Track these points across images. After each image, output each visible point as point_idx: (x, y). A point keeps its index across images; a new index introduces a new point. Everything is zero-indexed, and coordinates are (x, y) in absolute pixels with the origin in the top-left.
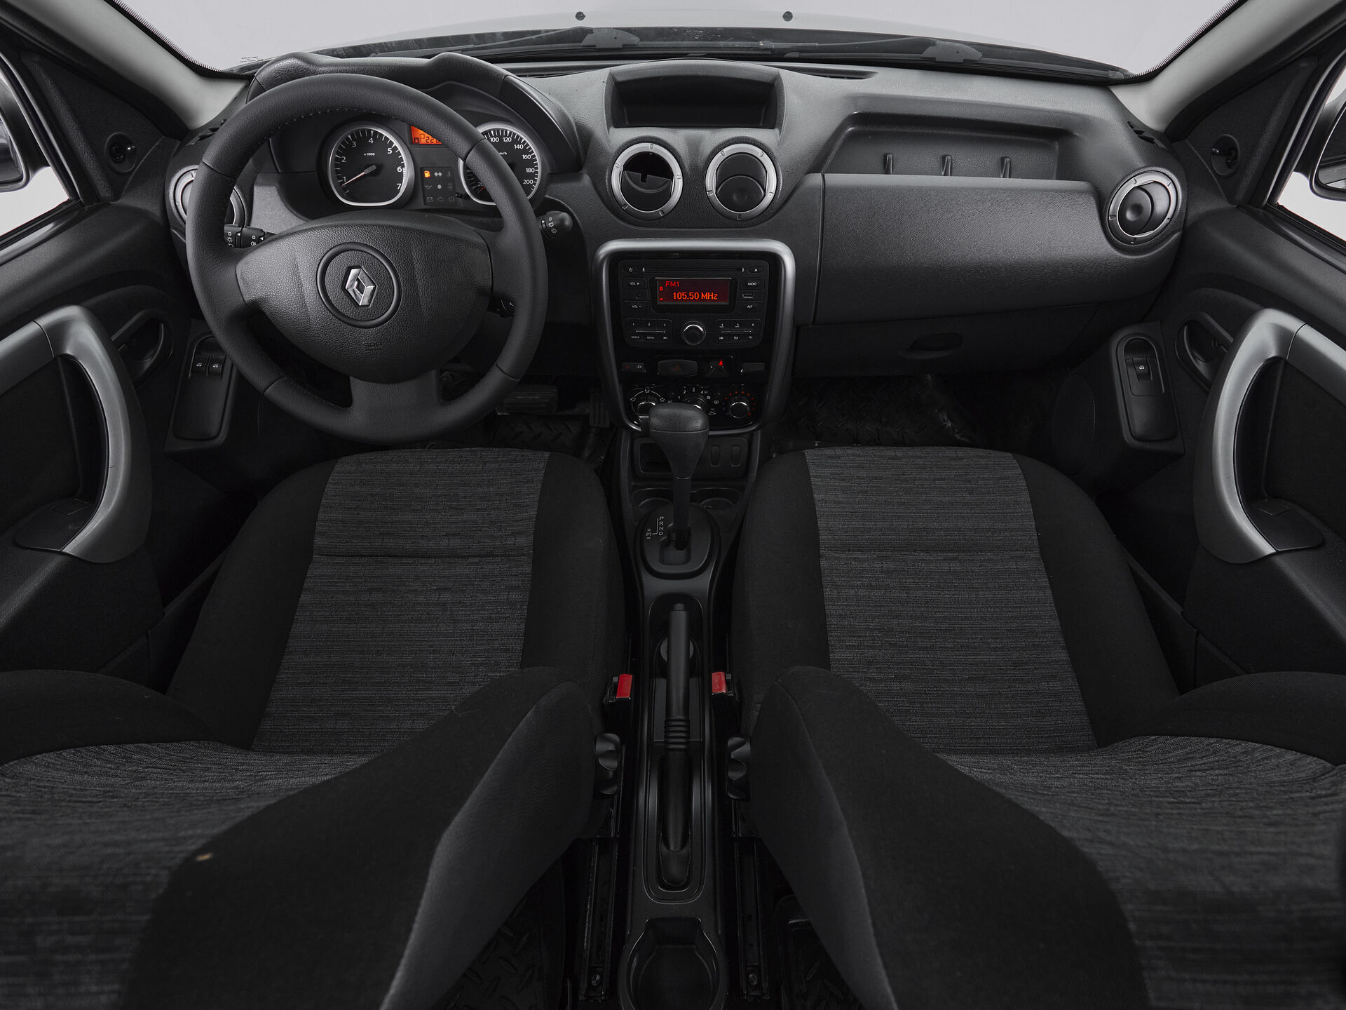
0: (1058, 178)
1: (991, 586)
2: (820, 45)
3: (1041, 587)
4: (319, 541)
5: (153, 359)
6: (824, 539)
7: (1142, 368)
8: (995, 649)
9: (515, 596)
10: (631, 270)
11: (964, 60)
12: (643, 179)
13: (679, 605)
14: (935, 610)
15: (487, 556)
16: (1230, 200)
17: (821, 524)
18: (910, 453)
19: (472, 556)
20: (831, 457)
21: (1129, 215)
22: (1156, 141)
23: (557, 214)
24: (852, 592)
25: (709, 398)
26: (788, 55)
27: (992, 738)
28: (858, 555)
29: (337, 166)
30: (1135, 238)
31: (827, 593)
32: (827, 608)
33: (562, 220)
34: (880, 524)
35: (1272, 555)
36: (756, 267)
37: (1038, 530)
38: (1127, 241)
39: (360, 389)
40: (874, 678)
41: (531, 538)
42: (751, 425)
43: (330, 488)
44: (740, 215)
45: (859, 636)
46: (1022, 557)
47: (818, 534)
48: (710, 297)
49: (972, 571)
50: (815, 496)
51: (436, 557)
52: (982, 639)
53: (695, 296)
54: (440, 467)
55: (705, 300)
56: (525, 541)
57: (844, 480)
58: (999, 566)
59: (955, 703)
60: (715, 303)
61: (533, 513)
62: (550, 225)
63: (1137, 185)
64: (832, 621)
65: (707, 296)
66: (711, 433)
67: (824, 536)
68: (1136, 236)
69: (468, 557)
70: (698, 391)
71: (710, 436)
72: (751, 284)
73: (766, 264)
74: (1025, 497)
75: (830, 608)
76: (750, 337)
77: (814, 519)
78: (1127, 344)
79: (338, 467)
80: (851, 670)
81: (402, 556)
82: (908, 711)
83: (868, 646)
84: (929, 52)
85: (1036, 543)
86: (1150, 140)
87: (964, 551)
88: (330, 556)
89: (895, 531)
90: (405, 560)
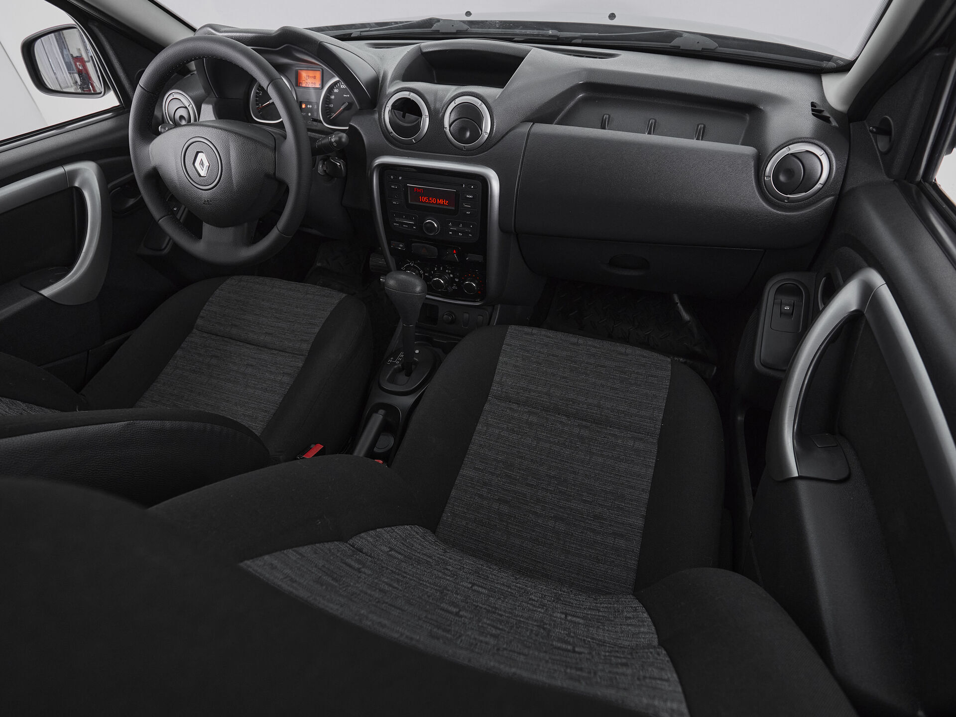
0: (743, 144)
1: (605, 453)
2: (599, 35)
3: (646, 465)
4: (199, 322)
5: (137, 200)
6: (494, 390)
7: (787, 308)
8: (585, 501)
9: (286, 379)
10: (392, 177)
11: (702, 49)
12: (404, 116)
13: (382, 410)
14: (553, 460)
15: (282, 352)
16: (888, 174)
17: (497, 378)
18: (590, 343)
19: (275, 349)
20: (527, 334)
21: (782, 178)
22: (831, 119)
23: (338, 134)
24: (497, 431)
25: (451, 276)
26: (574, 41)
27: (549, 565)
28: (515, 406)
29: (257, 97)
30: (788, 197)
31: (479, 427)
32: (474, 437)
33: (340, 138)
34: (540, 388)
35: (796, 478)
36: (472, 185)
37: (663, 421)
38: (782, 199)
39: (207, 228)
40: (482, 495)
41: (310, 345)
42: (477, 301)
43: (217, 292)
44: (464, 146)
45: (487, 463)
46: (641, 439)
47: (491, 385)
48: (443, 203)
49: (596, 440)
50: (501, 358)
51: (255, 345)
52: (578, 491)
53: (433, 201)
54: (281, 292)
55: (439, 204)
56: (306, 347)
57: (528, 351)
58: (620, 441)
59: (534, 531)
60: (445, 207)
61: (317, 330)
62: (333, 140)
63: (790, 152)
64: (473, 448)
65: (441, 201)
66: (427, 296)
67: (495, 387)
68: (788, 196)
69: (272, 349)
70: (445, 269)
71: (427, 298)
72: (469, 196)
73: (479, 184)
74: (664, 394)
75: (476, 438)
76: (470, 235)
77: (492, 373)
78: (779, 288)
79: (228, 281)
80: (469, 485)
81: (238, 341)
82: (496, 526)
83: (490, 472)
84: (676, 42)
85: (658, 431)
86: (826, 119)
87: (597, 423)
88: (202, 331)
89: (549, 396)
90: (238, 343)
